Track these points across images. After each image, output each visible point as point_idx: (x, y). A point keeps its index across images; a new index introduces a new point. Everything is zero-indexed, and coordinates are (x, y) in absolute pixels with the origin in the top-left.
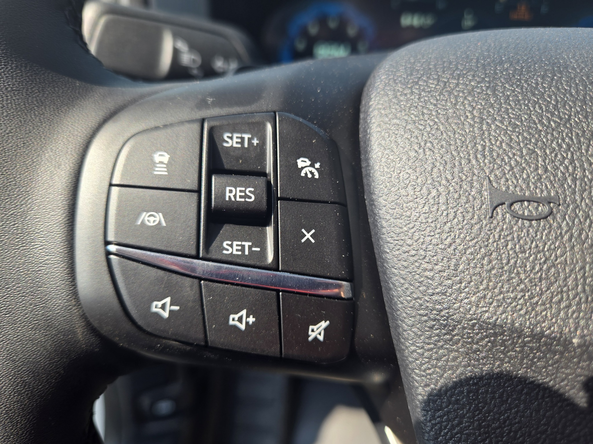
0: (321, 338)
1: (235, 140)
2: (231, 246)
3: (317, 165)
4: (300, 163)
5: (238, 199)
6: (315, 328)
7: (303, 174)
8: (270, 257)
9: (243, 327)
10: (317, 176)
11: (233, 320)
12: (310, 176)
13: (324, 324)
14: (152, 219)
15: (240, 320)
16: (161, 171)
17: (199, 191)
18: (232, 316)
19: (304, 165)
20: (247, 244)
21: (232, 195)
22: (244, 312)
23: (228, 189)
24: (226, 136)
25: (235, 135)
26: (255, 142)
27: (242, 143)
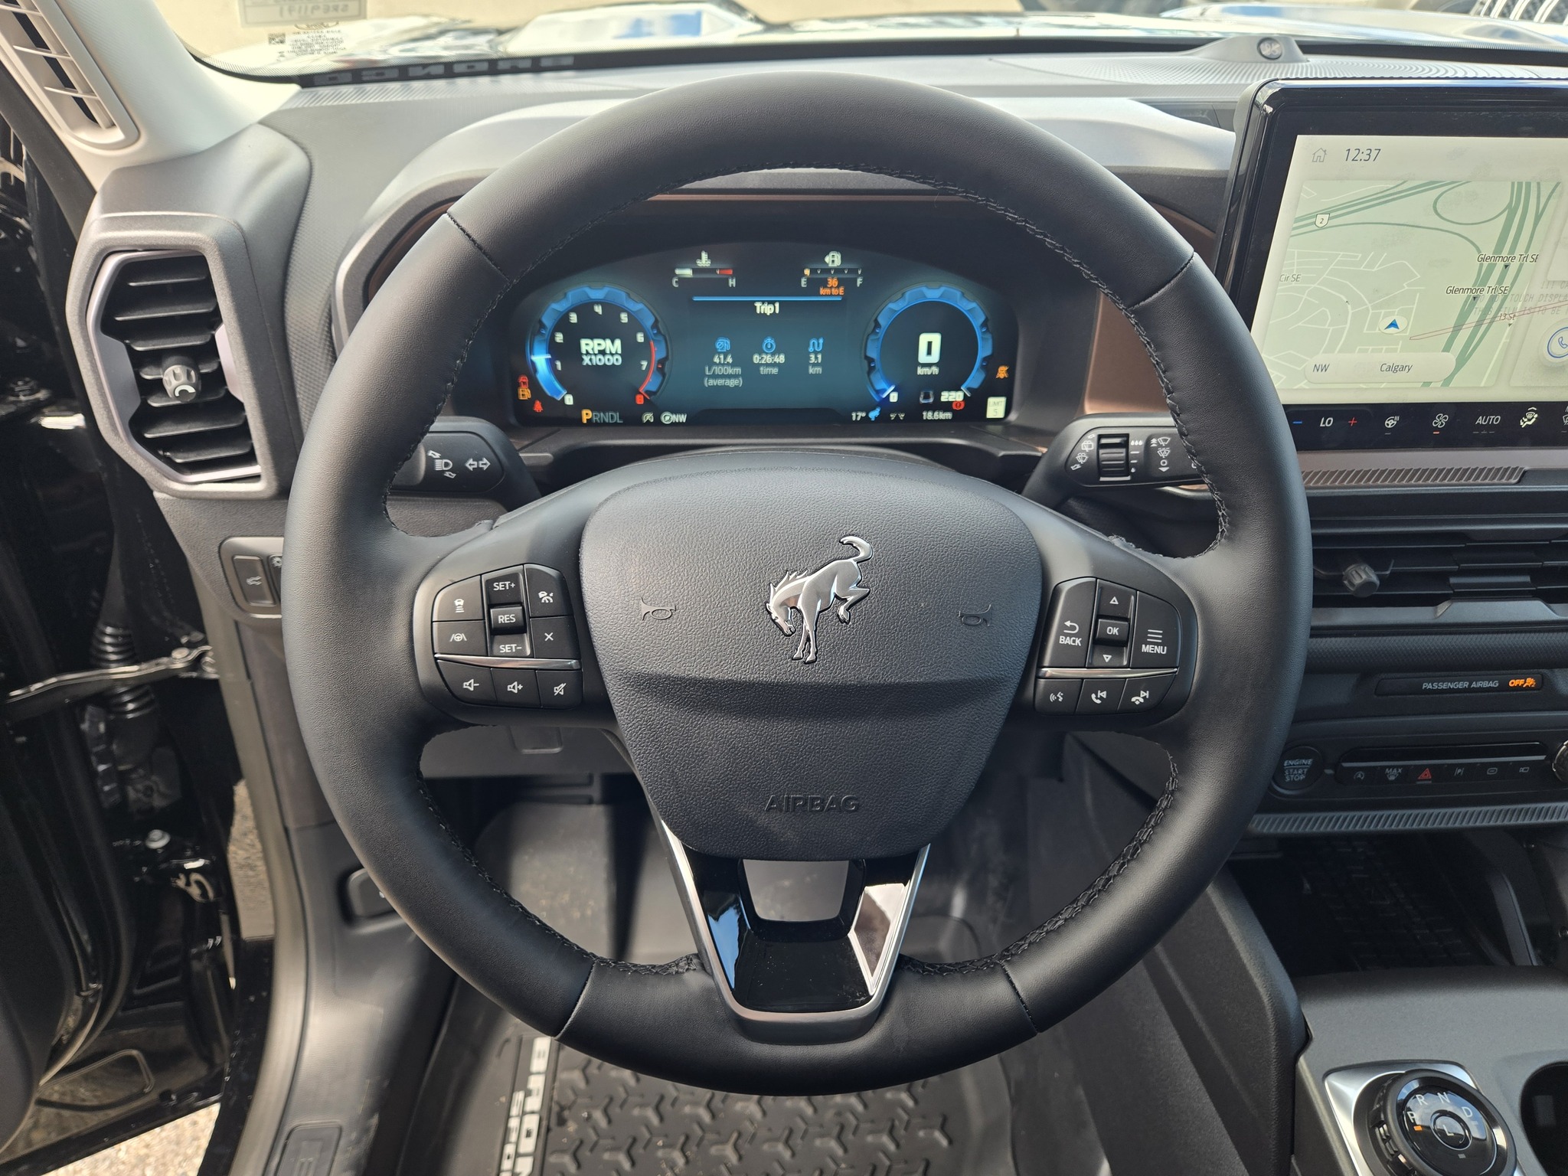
0: (562, 693)
1: (501, 586)
2: (504, 647)
3: (551, 595)
4: (541, 595)
5: (506, 622)
6: (558, 688)
7: (543, 601)
8: (528, 652)
9: (516, 691)
10: (552, 601)
11: (510, 688)
12: (547, 602)
13: (563, 685)
14: (458, 637)
15: (514, 688)
16: (460, 610)
17: (484, 619)
18: (509, 686)
19: (543, 595)
20: (514, 646)
21: (502, 620)
22: (516, 683)
23: (500, 617)
24: (495, 585)
25: (501, 583)
26: (513, 585)
27: (505, 587)
